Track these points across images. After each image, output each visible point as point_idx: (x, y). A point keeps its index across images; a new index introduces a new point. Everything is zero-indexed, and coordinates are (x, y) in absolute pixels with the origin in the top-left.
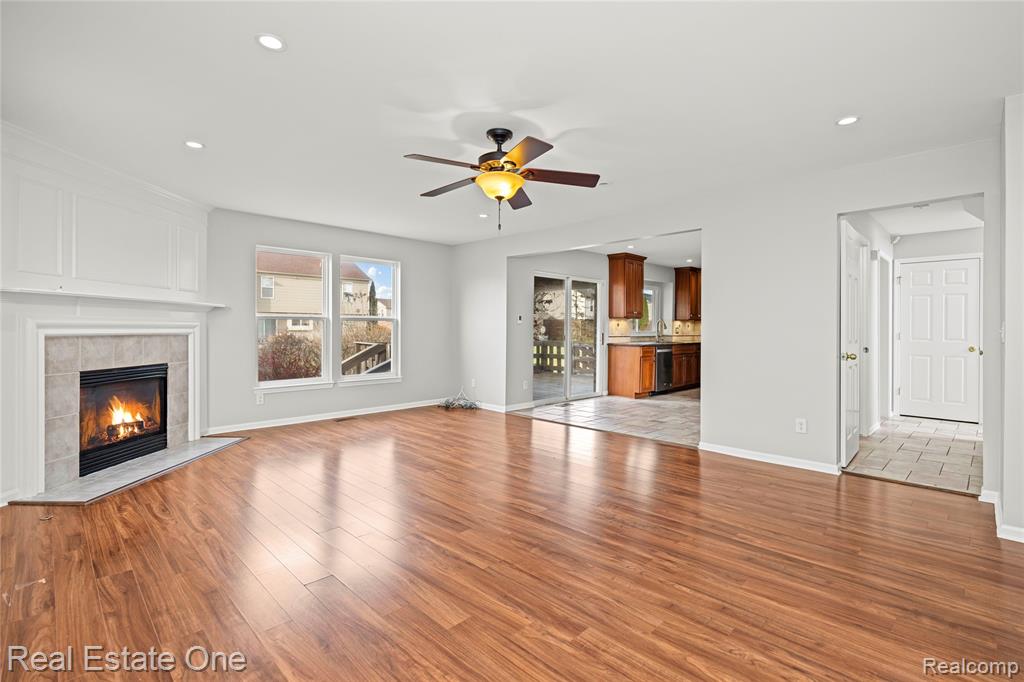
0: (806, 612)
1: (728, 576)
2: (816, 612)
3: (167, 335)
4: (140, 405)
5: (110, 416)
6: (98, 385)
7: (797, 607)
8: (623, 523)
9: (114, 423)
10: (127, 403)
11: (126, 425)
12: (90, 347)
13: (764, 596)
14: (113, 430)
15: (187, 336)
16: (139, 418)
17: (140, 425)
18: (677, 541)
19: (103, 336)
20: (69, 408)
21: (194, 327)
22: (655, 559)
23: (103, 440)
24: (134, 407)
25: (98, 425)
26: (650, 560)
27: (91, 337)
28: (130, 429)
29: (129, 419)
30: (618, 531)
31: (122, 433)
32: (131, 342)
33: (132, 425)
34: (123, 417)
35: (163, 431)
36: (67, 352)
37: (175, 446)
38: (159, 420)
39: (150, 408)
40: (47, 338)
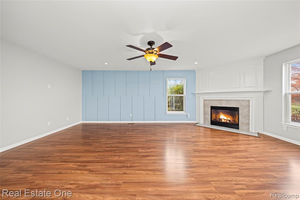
1: (87, 150)
3: (238, 100)
4: (230, 116)
5: (220, 116)
6: (215, 109)
8: (115, 156)
9: (221, 118)
10: (225, 114)
11: (224, 119)
12: (213, 102)
13: (80, 149)
14: (221, 119)
15: (249, 101)
16: (229, 119)
17: (230, 121)
18: (98, 155)
19: (216, 100)
20: (208, 112)
21: (252, 98)
22: (104, 148)
23: (217, 120)
24: (228, 116)
25: (216, 117)
26: (105, 148)
27: (213, 100)
28: (226, 121)
29: (225, 118)
30: (115, 152)
31: (223, 121)
33: (227, 120)
34: (223, 117)
35: (238, 125)
36: (208, 102)
37: (242, 130)
38: (237, 122)
39: (233, 118)
40: (204, 100)
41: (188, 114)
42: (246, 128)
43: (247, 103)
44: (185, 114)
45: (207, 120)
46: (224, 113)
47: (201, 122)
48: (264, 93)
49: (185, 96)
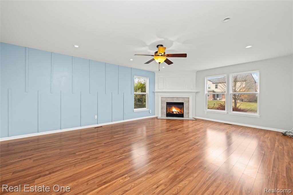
0: (83, 170)
2: (81, 172)
3: (183, 98)
4: (178, 109)
6: (170, 105)
7: (86, 170)
9: (173, 111)
11: (175, 112)
12: (168, 99)
14: (173, 112)
15: (189, 98)
16: (178, 111)
17: (179, 112)
19: (170, 97)
20: (165, 107)
21: (190, 96)
23: (171, 113)
24: (177, 109)
25: (170, 111)
27: (168, 97)
29: (176, 111)
31: (175, 113)
32: (175, 98)
33: (177, 112)
34: (175, 110)
35: (183, 114)
36: (164, 99)
37: (185, 118)
38: (183, 112)
39: (181, 110)
40: (161, 97)
41: (150, 110)
42: (187, 116)
43: (188, 100)
44: (148, 110)
45: (164, 113)
46: (175, 107)
47: (160, 116)
48: (196, 93)
49: (147, 94)
